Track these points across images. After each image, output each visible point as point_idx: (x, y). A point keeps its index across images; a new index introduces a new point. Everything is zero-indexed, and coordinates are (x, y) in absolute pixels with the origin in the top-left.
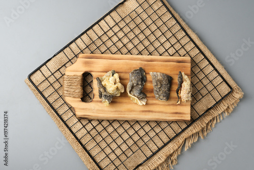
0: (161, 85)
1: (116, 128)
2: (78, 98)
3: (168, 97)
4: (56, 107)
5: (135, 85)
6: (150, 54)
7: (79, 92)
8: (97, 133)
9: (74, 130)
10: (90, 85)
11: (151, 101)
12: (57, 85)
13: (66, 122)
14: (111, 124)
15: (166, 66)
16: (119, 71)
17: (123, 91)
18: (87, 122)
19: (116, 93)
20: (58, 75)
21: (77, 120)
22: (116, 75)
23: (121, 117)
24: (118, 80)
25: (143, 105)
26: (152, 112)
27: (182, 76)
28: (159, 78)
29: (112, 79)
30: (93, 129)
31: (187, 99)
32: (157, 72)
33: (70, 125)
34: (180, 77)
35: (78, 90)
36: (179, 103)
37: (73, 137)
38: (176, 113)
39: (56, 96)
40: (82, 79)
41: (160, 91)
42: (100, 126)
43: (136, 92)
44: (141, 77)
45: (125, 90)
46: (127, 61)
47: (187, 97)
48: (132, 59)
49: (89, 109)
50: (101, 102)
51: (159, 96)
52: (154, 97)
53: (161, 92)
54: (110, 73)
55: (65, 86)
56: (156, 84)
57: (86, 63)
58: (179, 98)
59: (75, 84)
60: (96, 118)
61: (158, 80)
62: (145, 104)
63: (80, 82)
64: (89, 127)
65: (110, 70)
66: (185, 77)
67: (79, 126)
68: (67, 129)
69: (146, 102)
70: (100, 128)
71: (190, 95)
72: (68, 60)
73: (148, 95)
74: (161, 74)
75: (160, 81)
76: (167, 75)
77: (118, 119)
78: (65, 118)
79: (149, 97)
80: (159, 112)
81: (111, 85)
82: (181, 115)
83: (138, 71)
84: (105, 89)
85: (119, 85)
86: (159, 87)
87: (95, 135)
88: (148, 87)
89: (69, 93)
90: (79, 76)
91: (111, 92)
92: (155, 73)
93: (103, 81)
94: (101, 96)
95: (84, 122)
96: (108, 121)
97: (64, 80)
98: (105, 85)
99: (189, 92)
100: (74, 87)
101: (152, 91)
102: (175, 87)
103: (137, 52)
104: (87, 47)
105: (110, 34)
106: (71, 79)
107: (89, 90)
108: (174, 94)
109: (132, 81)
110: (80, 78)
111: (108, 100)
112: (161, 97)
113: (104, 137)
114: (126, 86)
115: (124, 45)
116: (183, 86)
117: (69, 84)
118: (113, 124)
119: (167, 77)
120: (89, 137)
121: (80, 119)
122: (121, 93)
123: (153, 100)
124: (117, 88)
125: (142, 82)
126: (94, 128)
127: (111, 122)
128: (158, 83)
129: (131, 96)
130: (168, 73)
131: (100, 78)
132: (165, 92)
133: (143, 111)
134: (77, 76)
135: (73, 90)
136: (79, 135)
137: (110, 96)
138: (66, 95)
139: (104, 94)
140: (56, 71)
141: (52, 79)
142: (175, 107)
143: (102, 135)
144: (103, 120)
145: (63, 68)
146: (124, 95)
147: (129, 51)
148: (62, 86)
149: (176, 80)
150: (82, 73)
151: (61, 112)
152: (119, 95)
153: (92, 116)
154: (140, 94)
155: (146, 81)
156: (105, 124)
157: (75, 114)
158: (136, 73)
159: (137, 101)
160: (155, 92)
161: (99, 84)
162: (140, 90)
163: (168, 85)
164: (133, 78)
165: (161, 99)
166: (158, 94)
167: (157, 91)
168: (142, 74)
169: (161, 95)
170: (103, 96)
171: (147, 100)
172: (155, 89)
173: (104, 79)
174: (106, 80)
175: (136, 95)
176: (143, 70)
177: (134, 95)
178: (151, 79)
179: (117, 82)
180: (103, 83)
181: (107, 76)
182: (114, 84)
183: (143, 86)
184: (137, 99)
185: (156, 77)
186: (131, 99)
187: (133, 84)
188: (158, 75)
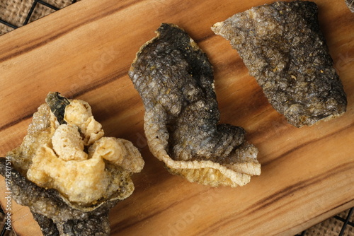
0: (287, 56)
3: (341, 94)
5: (175, 110)
11: (275, 146)
17: (138, 165)
19: (115, 187)
22: (76, 112)
24: (92, 126)
25: (254, 177)
26: (301, 186)
28: (261, 31)
29: (60, 136)
32: (242, 11)
41: (291, 83)
43: (196, 139)
44: (183, 65)
45: (146, 153)
46: (93, 26)
51: (303, 104)
52: (281, 120)
53: (301, 85)
54: (44, 113)
56: (261, 64)
61: (265, 43)
62: (257, 170)
65: (41, 102)
69: (260, 159)
73: (251, 125)
74: (266, 11)
75: (275, 43)
76: (291, 4)
80: (331, 174)
81: (70, 165)
83: (160, 47)
85: (109, 147)
86: (280, 67)
88: (234, 93)
91: (88, 198)
92: (236, 19)
93: (28, 162)
94: (51, 232)
98: (46, 177)
101: (258, 101)
102: (349, 37)
109: (154, 102)
112: (316, 108)
114: (142, 131)
119: (295, 10)
122: (135, 178)
123: (280, 134)
124: (108, 164)
125: (198, 85)
128: (269, 52)
129: (183, 165)
131: (9, 156)
133: (264, 204)
137: (91, 216)
152: (129, 190)
154: (216, 139)
158: (154, 58)
159: (220, 175)
160: (274, 99)
161: (16, 189)
162: (210, 120)
163: (314, 40)
164: (153, 84)
165: (321, 116)
166: (293, 102)
167: (279, 90)
168: (183, 52)
169: (307, 97)
170: (60, 227)
171: (258, 146)
172: (269, 85)
173: (32, 152)
174: (38, 152)
175: (200, 152)
176: (179, 31)
177: (195, 157)
178: (232, 53)
179: (93, 136)
180: (34, 175)
181: (38, 134)
182: (81, 154)
183: (214, 95)
184: (216, 166)
185: (247, 31)
186: (190, 179)
187: (168, 113)
188: (252, 22)
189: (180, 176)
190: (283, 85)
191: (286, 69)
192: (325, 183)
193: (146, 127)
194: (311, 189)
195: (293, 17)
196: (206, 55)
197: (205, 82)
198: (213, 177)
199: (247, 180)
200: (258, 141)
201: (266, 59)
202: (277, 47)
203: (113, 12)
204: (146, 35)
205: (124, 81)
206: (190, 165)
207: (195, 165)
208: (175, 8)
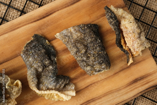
0: (86, 46)
3: (108, 62)
5: (40, 70)
6: (40, 5)
11: (82, 84)
15: (78, 10)
25: (73, 97)
26: (93, 100)
27: (112, 12)
28: (75, 36)
31: (141, 48)
32: (67, 29)
34: (111, 17)
36: (131, 61)
38: (136, 81)
41: (88, 58)
44: (43, 51)
46: (6, 36)
47: (141, 45)
48: (13, 29)
51: (92, 66)
52: (84, 74)
53: (92, 58)
56: (75, 50)
58: (127, 53)
61: (77, 41)
62: (74, 94)
66: (120, 12)
69: (76, 89)
71: (143, 38)
73: (72, 75)
74: (77, 28)
75: (81, 41)
76: (87, 25)
79: (75, 78)
80: (106, 95)
82: (145, 80)
83: (34, 44)
86: (83, 51)
92: (65, 32)
99: (140, 34)
101: (75, 65)
102: (112, 38)
108: (115, 51)
109: (31, 66)
112: (97, 67)
114: (26, 79)
116: (124, 30)
119: (89, 28)
123: (84, 79)
125: (50, 59)
128: (79, 45)
129: (43, 92)
130: (87, 19)
132: (99, 55)
142: (128, 72)
149: (107, 24)
154: (57, 81)
158: (31, 48)
159: (59, 96)
160: (81, 64)
162: (54, 73)
163: (97, 40)
164: (30, 59)
165: (99, 71)
166: (89, 65)
167: (83, 61)
168: (43, 45)
169: (94, 63)
171: (75, 84)
172: (79, 59)
175: (50, 87)
176: (41, 37)
177: (48, 89)
178: (64, 46)
183: (56, 63)
184: (57, 92)
185: (69, 37)
186: (46, 98)
187: (37, 71)
188: (71, 33)
190: (85, 59)
191: (86, 52)
192: (103, 99)
193: (28, 77)
194: (97, 101)
195: (88, 31)
196: (53, 47)
197: (52, 58)
198: (56, 97)
199: (69, 98)
200: (75, 82)
203: (14, 30)
204: (28, 39)
205: (19, 58)
206: (46, 92)
207: (48, 92)
208: (40, 28)
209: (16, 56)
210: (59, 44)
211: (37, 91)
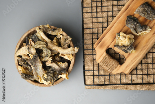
0: (146, 11)
1: (151, 57)
2: (118, 66)
4: (113, 82)
5: (135, 27)
6: (123, 5)
7: (115, 63)
8: (146, 70)
9: (135, 82)
10: (115, 53)
11: (151, 25)
12: (102, 73)
13: (127, 83)
14: (147, 58)
16: (120, 30)
17: (133, 37)
18: (136, 70)
19: (132, 41)
20: (96, 68)
21: (130, 76)
22: (121, 34)
23: (148, 49)
24: (124, 35)
25: (150, 31)
28: (141, 10)
29: (121, 38)
30: (142, 71)
32: (137, 9)
33: (130, 82)
35: (113, 62)
37: (138, 85)
39: (107, 78)
40: (108, 55)
41: (149, 15)
42: (143, 65)
43: (140, 29)
44: (133, 20)
45: (134, 35)
46: (117, 21)
49: (129, 64)
50: (130, 54)
51: (152, 17)
52: (150, 21)
54: (117, 37)
55: (106, 68)
56: (143, 14)
57: (101, 46)
59: (109, 61)
60: (137, 64)
62: (150, 29)
63: (110, 58)
64: (139, 72)
65: (116, 35)
67: (134, 77)
68: (131, 86)
70: (145, 66)
72: (92, 55)
73: (146, 24)
74: (140, 7)
75: (144, 11)
76: (143, 4)
77: (147, 51)
78: (124, 82)
81: (124, 41)
84: (124, 46)
85: (128, 36)
86: (146, 13)
87: (147, 72)
88: (142, 21)
89: (111, 69)
90: (106, 56)
91: (129, 44)
92: (137, 10)
93: (118, 44)
94: (126, 52)
95: (135, 73)
96: (144, 58)
97: (102, 66)
98: (122, 44)
100: (110, 63)
101: (146, 20)
103: (117, 12)
104: (92, 39)
105: (95, 20)
106: (104, 61)
107: (118, 56)
109: (131, 27)
110: (107, 56)
111: (132, 49)
112: (154, 17)
113: (152, 68)
114: (131, 32)
115: (107, 17)
117: (106, 65)
118: (148, 57)
119: (144, 5)
120: (145, 77)
121: (131, 74)
122: (134, 38)
123: (151, 23)
124: (129, 38)
125: (136, 22)
126: (142, 69)
127: (146, 57)
128: (144, 12)
129: (139, 34)
130: (142, 2)
131: (115, 44)
132: (152, 12)
134: (104, 57)
135: (111, 65)
136: (140, 81)
137: (130, 46)
138: (111, 71)
139: (126, 49)
140: (93, 67)
141: (96, 73)
143: (150, 68)
144: (142, 61)
145: (94, 61)
146: (136, 37)
147: (113, 17)
148: (104, 70)
150: (105, 53)
151: (119, 82)
152: (134, 41)
153: (134, 65)
154: (142, 28)
155: (137, 19)
156: (145, 61)
157: (126, 75)
158: (128, 21)
160: (147, 18)
161: (119, 48)
162: (140, 26)
163: (149, 7)
166: (150, 17)
167: (148, 17)
168: (132, 18)
170: (127, 50)
171: (149, 26)
173: (118, 42)
174: (119, 42)
175: (141, 31)
176: (130, 16)
177: (141, 32)
178: (139, 15)
179: (125, 36)
180: (120, 45)
181: (118, 39)
182: (125, 39)
183: (139, 22)
184: (144, 31)
185: (139, 11)
186: (141, 35)
187: (134, 28)
188: (139, 9)
189: (140, 36)
190: (148, 16)
191: (147, 13)
195: (144, 6)
196: (135, 17)
197: (137, 21)
198: (144, 33)
201: (144, 13)
202: (145, 11)
204: (125, 19)
205: (126, 27)
206: (140, 33)
207: (141, 33)
208: (127, 13)
209: (125, 26)
210: (137, 15)
211: (137, 34)
